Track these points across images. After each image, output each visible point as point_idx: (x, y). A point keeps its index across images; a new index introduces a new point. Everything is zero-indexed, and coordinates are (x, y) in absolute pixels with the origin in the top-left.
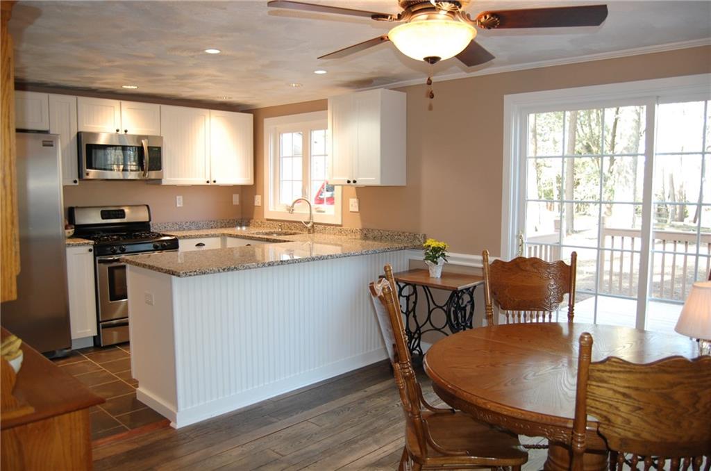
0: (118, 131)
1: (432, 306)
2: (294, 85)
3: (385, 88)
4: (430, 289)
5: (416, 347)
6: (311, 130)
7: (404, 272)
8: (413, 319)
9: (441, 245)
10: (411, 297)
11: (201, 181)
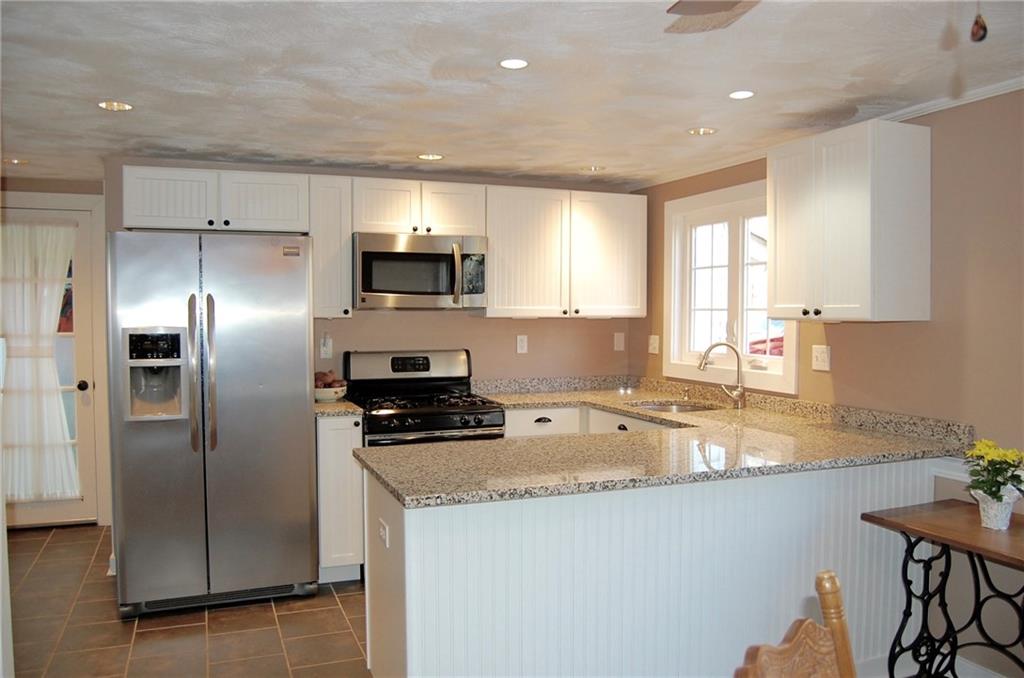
0: (415, 230)
1: (985, 591)
2: (702, 130)
3: (893, 119)
4: (986, 562)
5: (945, 671)
6: (744, 218)
7: (921, 506)
8: (939, 609)
9: (1011, 456)
10: (934, 564)
11: (554, 310)
